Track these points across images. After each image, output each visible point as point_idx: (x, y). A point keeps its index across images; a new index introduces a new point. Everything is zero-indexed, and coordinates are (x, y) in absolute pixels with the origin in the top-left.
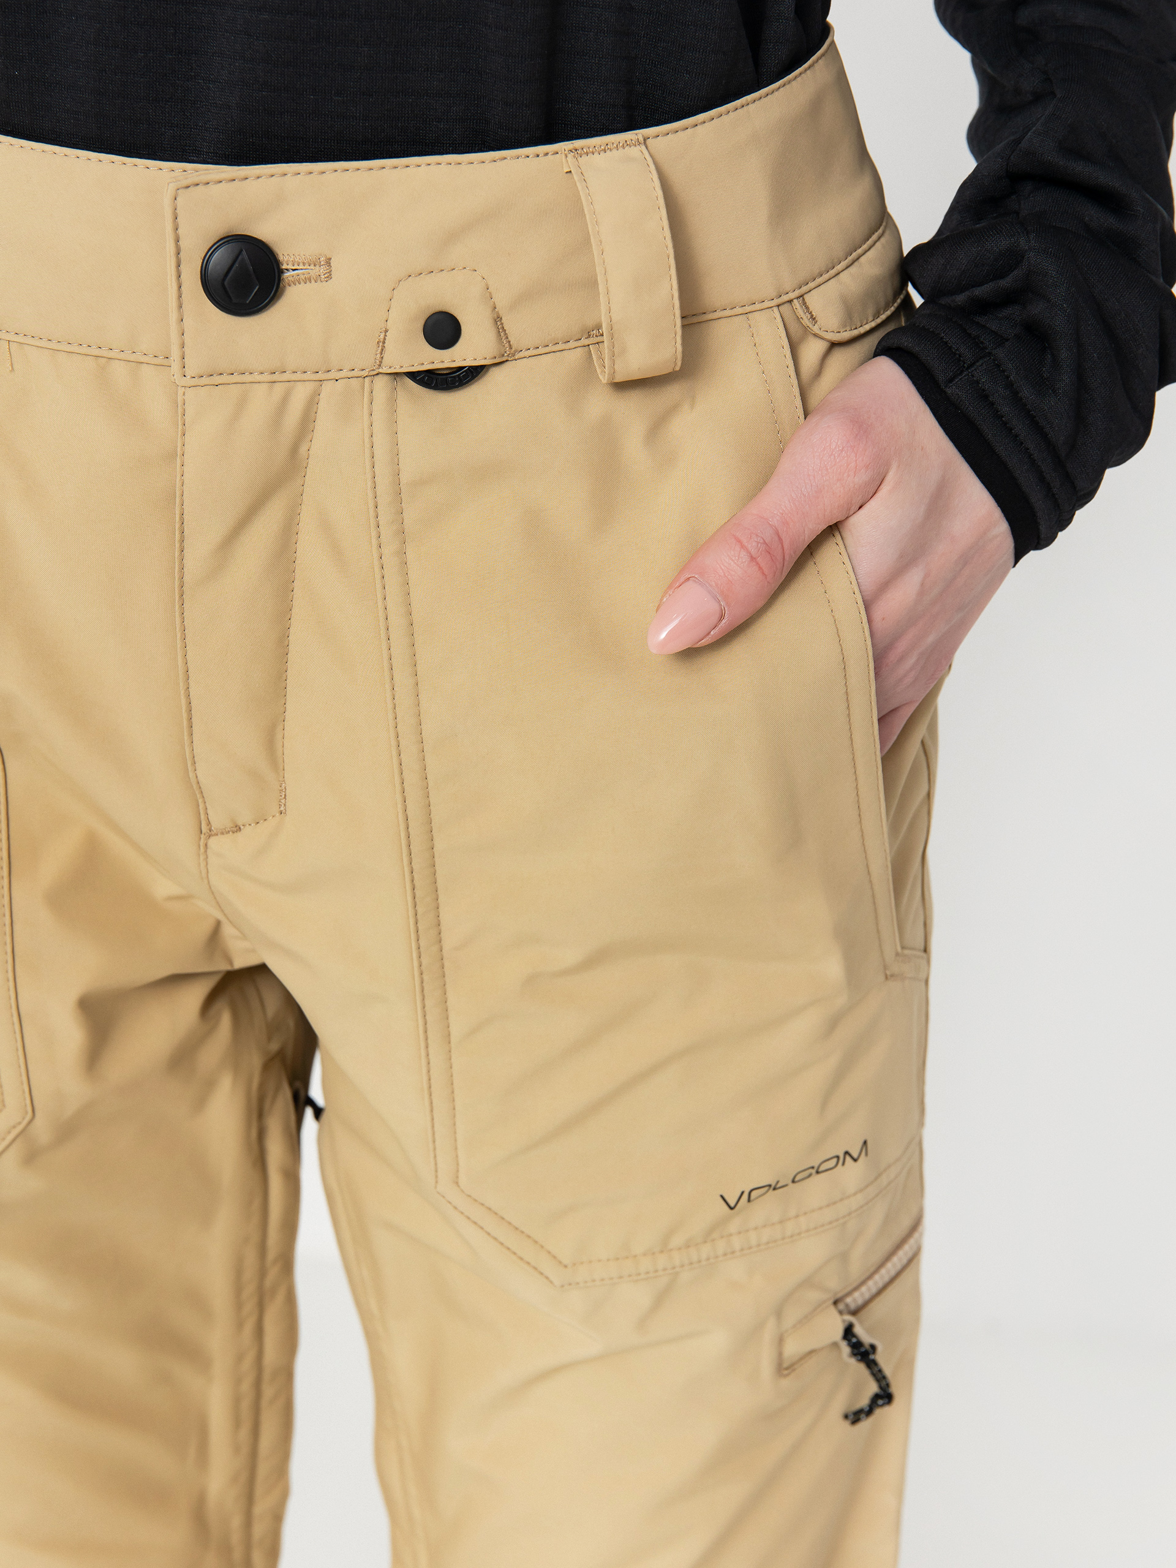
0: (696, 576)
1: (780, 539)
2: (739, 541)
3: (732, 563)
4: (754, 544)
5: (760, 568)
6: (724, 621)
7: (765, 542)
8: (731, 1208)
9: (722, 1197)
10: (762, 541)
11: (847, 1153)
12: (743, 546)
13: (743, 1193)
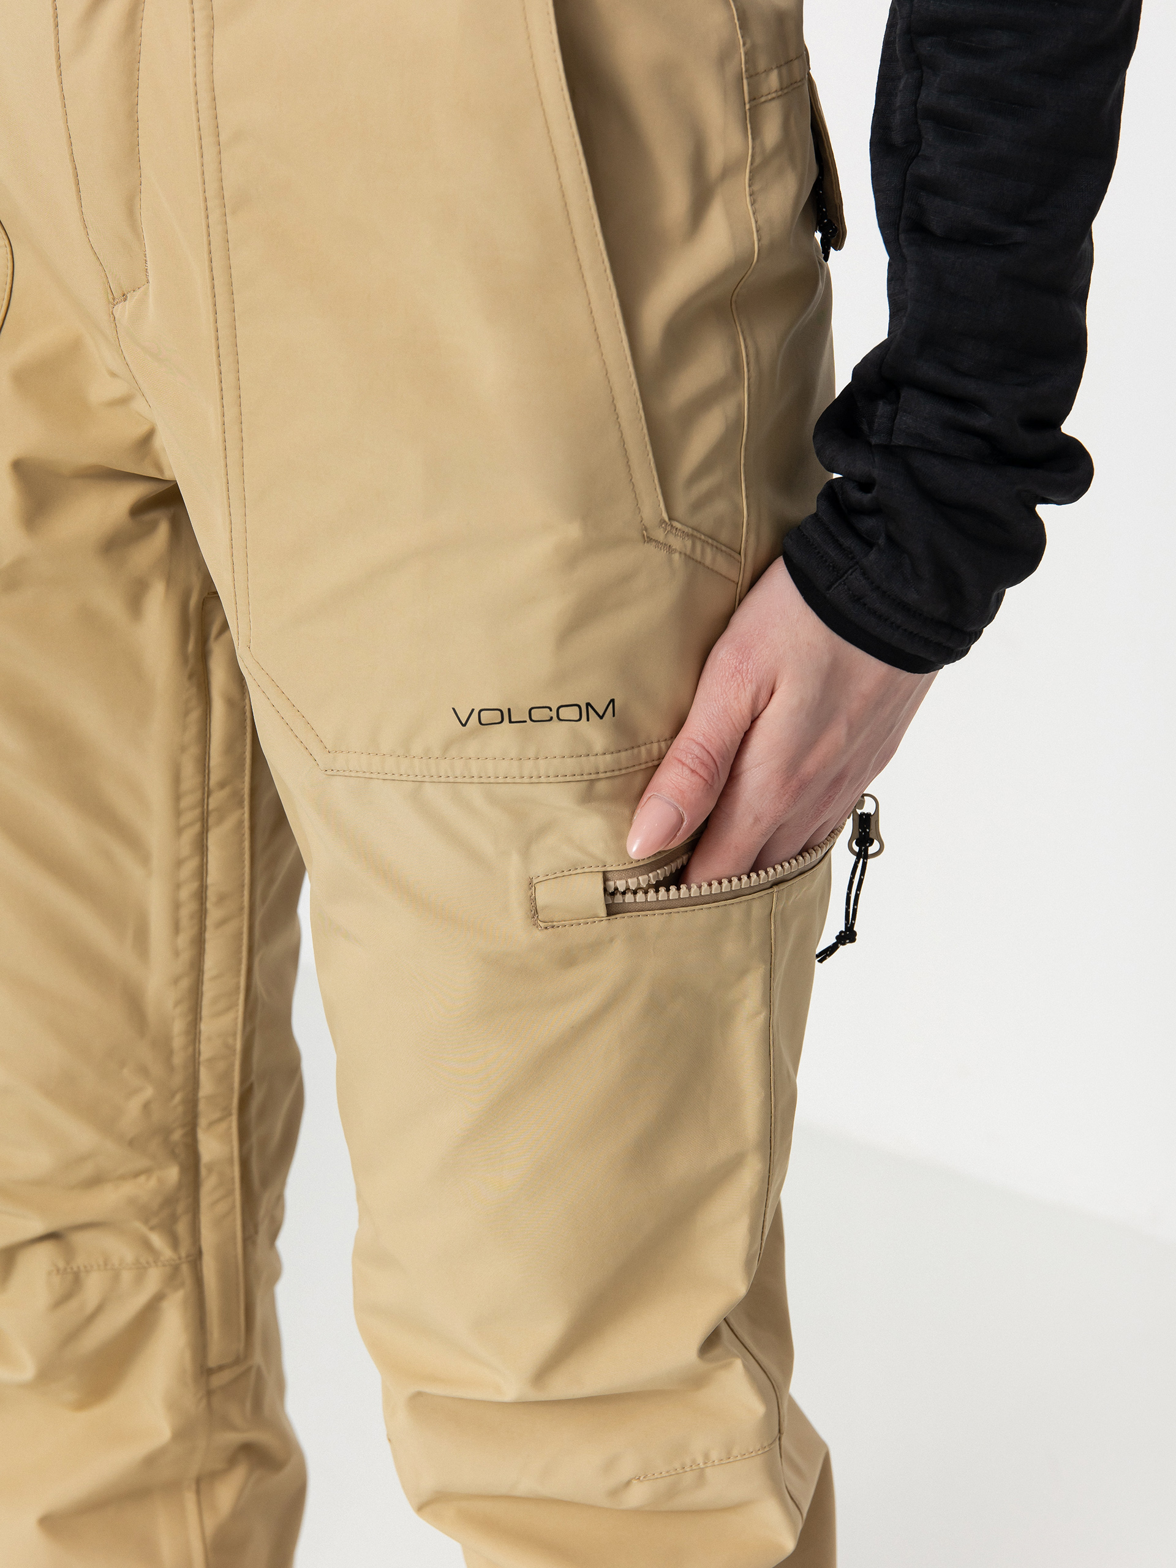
0: (655, 794)
1: (708, 752)
2: (680, 761)
3: (679, 778)
4: (690, 760)
5: (701, 776)
6: (684, 823)
7: (697, 757)
8: (464, 725)
9: (454, 709)
10: (695, 757)
11: (601, 717)
12: (683, 764)
13: (473, 710)
